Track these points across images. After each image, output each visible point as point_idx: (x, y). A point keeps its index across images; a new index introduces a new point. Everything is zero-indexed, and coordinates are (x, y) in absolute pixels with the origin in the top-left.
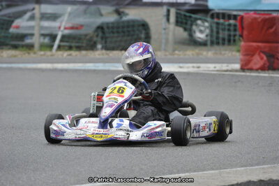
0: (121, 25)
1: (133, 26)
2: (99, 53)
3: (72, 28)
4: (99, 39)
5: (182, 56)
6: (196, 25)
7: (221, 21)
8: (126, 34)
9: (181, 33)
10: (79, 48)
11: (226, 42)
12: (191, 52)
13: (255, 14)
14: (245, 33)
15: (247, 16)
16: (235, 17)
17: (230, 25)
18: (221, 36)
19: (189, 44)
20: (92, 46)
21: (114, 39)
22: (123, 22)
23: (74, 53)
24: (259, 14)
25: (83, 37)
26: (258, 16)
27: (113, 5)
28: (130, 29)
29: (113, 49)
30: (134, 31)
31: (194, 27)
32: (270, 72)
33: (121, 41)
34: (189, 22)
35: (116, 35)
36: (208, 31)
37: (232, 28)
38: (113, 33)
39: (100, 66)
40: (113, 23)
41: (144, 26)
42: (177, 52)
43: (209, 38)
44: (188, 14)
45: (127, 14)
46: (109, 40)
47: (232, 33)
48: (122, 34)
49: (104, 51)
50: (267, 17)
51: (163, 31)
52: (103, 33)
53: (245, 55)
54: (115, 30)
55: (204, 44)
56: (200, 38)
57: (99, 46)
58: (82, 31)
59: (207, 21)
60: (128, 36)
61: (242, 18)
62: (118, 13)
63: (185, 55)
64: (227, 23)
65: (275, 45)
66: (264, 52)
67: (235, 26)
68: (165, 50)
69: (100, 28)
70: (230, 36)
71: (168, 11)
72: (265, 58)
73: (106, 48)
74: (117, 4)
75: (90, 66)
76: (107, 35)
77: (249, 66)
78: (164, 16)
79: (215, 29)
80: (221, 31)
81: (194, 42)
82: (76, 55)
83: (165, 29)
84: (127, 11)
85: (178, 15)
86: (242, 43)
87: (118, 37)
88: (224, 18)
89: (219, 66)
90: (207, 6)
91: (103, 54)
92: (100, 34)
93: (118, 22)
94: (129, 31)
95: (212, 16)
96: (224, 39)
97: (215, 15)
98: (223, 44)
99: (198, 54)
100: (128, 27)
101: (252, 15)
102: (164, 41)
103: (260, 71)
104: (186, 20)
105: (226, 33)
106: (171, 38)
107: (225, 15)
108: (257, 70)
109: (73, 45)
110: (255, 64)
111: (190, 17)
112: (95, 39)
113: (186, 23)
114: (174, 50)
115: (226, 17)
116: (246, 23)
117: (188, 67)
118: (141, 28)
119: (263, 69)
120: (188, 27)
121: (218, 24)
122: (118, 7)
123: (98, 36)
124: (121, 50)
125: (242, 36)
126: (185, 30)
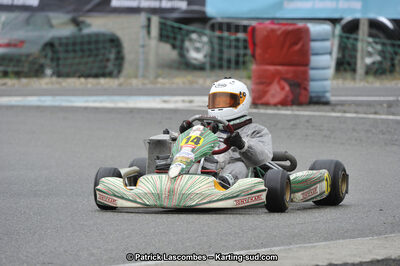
0: (79, 40)
1: (97, 42)
2: (47, 82)
3: (8, 45)
4: (48, 62)
5: (167, 86)
6: (191, 40)
7: (226, 34)
8: (87, 53)
9: (167, 51)
10: (18, 75)
11: (233, 65)
12: (181, 80)
13: (273, 23)
14: (258, 51)
15: (262, 26)
16: (245, 28)
17: (237, 40)
18: (225, 56)
19: (178, 68)
20: (38, 72)
21: (69, 62)
22: (83, 37)
23: (10, 82)
24: (278, 24)
25: (24, 58)
26: (275, 27)
27: (68, 12)
28: (93, 46)
29: (68, 75)
30: (97, 49)
31: (187, 44)
32: (295, 108)
33: (79, 64)
34: (179, 37)
35: (71, 55)
36: (206, 49)
37: (241, 44)
38: (67, 51)
39: (48, 101)
40: (67, 38)
41: (114, 42)
42: (160, 80)
43: (208, 59)
44: (176, 25)
45: (89, 25)
46: (61, 62)
47: (242, 52)
48: (80, 54)
49: (54, 79)
50: (290, 28)
51: (141, 50)
52: (54, 52)
53: (261, 83)
54: (70, 48)
55: (200, 68)
56: (196, 59)
57: (48, 72)
58: (24, 50)
59: (205, 35)
60: (89, 56)
61: (253, 29)
62: (76, 22)
63: (173, 83)
64: (233, 37)
65: (301, 68)
66: (286, 80)
67: (245, 41)
68: (144, 76)
69: (50, 45)
70: (238, 55)
71: (149, 20)
72: (287, 88)
73: (59, 74)
74: (75, 11)
75: (33, 101)
76: (62, 55)
77: (264, 100)
78: (143, 27)
79: (216, 47)
80: (225, 50)
81: (186, 65)
82: (14, 85)
84: (88, 20)
85: (163, 26)
86: (253, 67)
87: (74, 58)
88: (229, 29)
90: (204, 13)
91: (52, 83)
92: (50, 54)
93: (74, 37)
94: (90, 50)
95: (213, 28)
96: (229, 61)
97: (217, 27)
98: (229, 68)
99: (191, 83)
100: (89, 43)
101: (269, 25)
102: (141, 63)
103: (279, 106)
104: (174, 33)
105: (233, 52)
106: (152, 59)
107: (230, 26)
108: (275, 105)
109: (10, 69)
110: (273, 96)
111: (180, 29)
112: (42, 61)
113: (175, 38)
114: (157, 76)
115: (233, 30)
116: (259, 37)
117: (176, 102)
118: (108, 45)
119: (284, 103)
120: (178, 43)
121: (221, 38)
122: (75, 14)
123: (46, 56)
124: (79, 77)
125: (253, 56)
126: (174, 47)
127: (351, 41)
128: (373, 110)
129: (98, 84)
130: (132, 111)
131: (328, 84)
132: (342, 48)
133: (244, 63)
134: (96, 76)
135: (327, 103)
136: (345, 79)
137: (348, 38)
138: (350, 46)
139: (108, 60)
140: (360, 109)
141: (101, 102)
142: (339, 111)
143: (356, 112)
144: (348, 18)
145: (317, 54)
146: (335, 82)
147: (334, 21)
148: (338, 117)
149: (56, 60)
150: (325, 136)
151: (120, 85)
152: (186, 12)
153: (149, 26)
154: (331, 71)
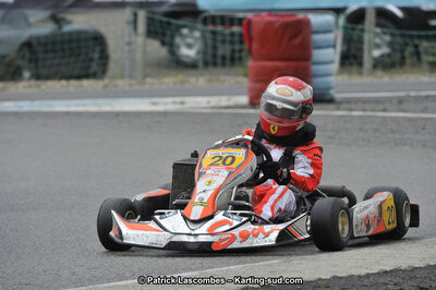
0: (59, 39)
1: (78, 40)
2: (24, 86)
5: (156, 86)
6: (181, 35)
7: (219, 28)
8: (68, 53)
9: (156, 49)
11: (228, 62)
12: (171, 80)
13: (270, 15)
14: (255, 46)
16: (240, 21)
17: (232, 34)
18: (220, 52)
19: (169, 67)
20: (14, 74)
21: (49, 62)
22: (63, 35)
24: (276, 16)
26: (273, 19)
27: (47, 9)
28: (74, 45)
29: (48, 78)
30: (80, 48)
31: (178, 40)
33: (59, 65)
34: (168, 33)
35: (51, 55)
36: (198, 46)
37: (236, 39)
38: (46, 52)
39: (26, 106)
40: (46, 37)
41: (98, 40)
42: (149, 80)
43: (200, 56)
44: (165, 19)
45: (69, 22)
46: (40, 63)
47: (237, 47)
48: (60, 54)
49: (33, 82)
50: (290, 19)
51: (126, 48)
52: (31, 52)
53: (258, 81)
54: (50, 48)
55: (191, 66)
56: (187, 57)
57: (27, 74)
59: (197, 29)
60: (70, 56)
61: (249, 22)
62: (55, 19)
63: (163, 84)
64: (227, 31)
65: (303, 64)
67: (241, 35)
68: (131, 77)
69: (28, 45)
70: (233, 51)
71: (135, 15)
73: (37, 77)
74: (54, 7)
75: (10, 106)
76: (41, 56)
78: (128, 23)
79: (210, 42)
80: (220, 46)
81: (178, 64)
83: (129, 44)
84: (69, 17)
85: (150, 21)
86: (250, 63)
87: (54, 58)
88: (223, 23)
89: (214, 101)
90: (195, 5)
91: (30, 87)
92: (27, 55)
93: (53, 35)
94: (71, 49)
95: (205, 21)
96: (224, 58)
97: (209, 20)
98: (224, 65)
99: (182, 82)
100: (70, 41)
101: (266, 18)
102: (127, 63)
104: (163, 28)
105: (228, 47)
106: (139, 56)
107: (225, 19)
111: (169, 24)
112: (19, 62)
113: (164, 34)
114: (144, 77)
115: (227, 23)
116: (255, 31)
117: (167, 104)
118: (91, 43)
120: (167, 39)
121: (214, 33)
122: (55, 11)
123: (23, 57)
124: (61, 79)
125: (250, 51)
126: (163, 43)
127: (357, 32)
128: (381, 107)
129: (81, 86)
130: (117, 114)
131: (332, 80)
132: (347, 40)
133: (240, 59)
134: (79, 77)
135: (331, 101)
136: (350, 73)
137: (353, 29)
138: (355, 38)
139: (91, 60)
140: (367, 106)
141: (84, 105)
142: (345, 109)
143: (363, 110)
144: (353, 7)
145: (319, 47)
146: (340, 78)
147: (338, 11)
148: (343, 116)
149: (34, 61)
150: (330, 137)
151: (105, 87)
152: (175, 5)
153: (135, 22)
154: (335, 66)
